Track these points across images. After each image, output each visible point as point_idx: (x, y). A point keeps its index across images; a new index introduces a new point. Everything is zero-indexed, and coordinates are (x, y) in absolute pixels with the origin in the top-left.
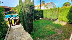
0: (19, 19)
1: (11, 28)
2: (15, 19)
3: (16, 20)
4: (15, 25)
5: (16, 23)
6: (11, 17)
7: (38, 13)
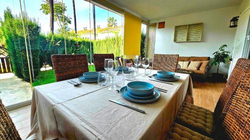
7: (77, 48)
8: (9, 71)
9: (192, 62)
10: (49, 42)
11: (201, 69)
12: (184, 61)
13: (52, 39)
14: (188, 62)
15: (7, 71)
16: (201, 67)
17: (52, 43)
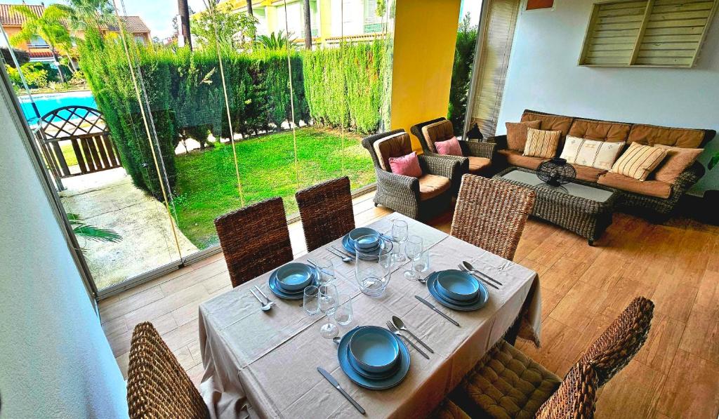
0: (106, 134)
1: (62, 188)
2: (79, 133)
3: (87, 138)
4: (84, 171)
5: (89, 160)
6: (49, 123)
7: (257, 83)
8: (115, 166)
9: (634, 147)
10: (186, 75)
11: (661, 176)
12: (604, 139)
13: (192, 66)
14: (617, 146)
15: (111, 165)
16: (666, 169)
17: (193, 78)
